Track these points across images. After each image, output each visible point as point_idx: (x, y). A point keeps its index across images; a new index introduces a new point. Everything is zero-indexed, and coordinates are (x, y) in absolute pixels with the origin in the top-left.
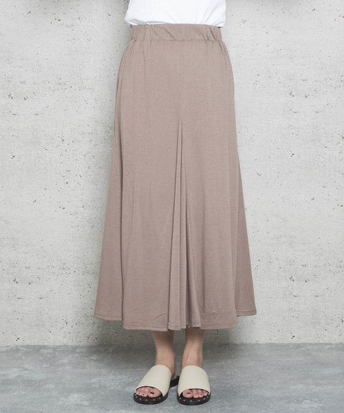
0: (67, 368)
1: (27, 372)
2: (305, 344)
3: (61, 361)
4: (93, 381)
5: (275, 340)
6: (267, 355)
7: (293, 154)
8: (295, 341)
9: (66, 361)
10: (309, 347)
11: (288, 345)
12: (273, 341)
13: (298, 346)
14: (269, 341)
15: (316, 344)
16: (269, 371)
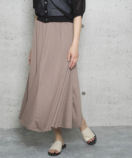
0: (29, 136)
1: (14, 138)
2: (115, 126)
3: (27, 134)
4: (38, 141)
5: (104, 125)
6: (101, 130)
7: (110, 58)
8: (111, 125)
9: (28, 134)
10: (116, 128)
11: (108, 127)
12: (103, 125)
13: (112, 127)
14: (102, 126)
15: (119, 126)
16: (102, 137)
